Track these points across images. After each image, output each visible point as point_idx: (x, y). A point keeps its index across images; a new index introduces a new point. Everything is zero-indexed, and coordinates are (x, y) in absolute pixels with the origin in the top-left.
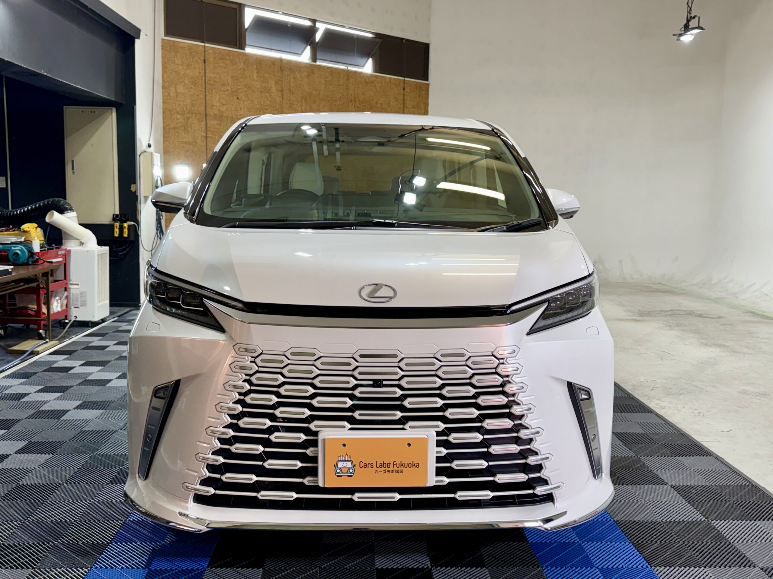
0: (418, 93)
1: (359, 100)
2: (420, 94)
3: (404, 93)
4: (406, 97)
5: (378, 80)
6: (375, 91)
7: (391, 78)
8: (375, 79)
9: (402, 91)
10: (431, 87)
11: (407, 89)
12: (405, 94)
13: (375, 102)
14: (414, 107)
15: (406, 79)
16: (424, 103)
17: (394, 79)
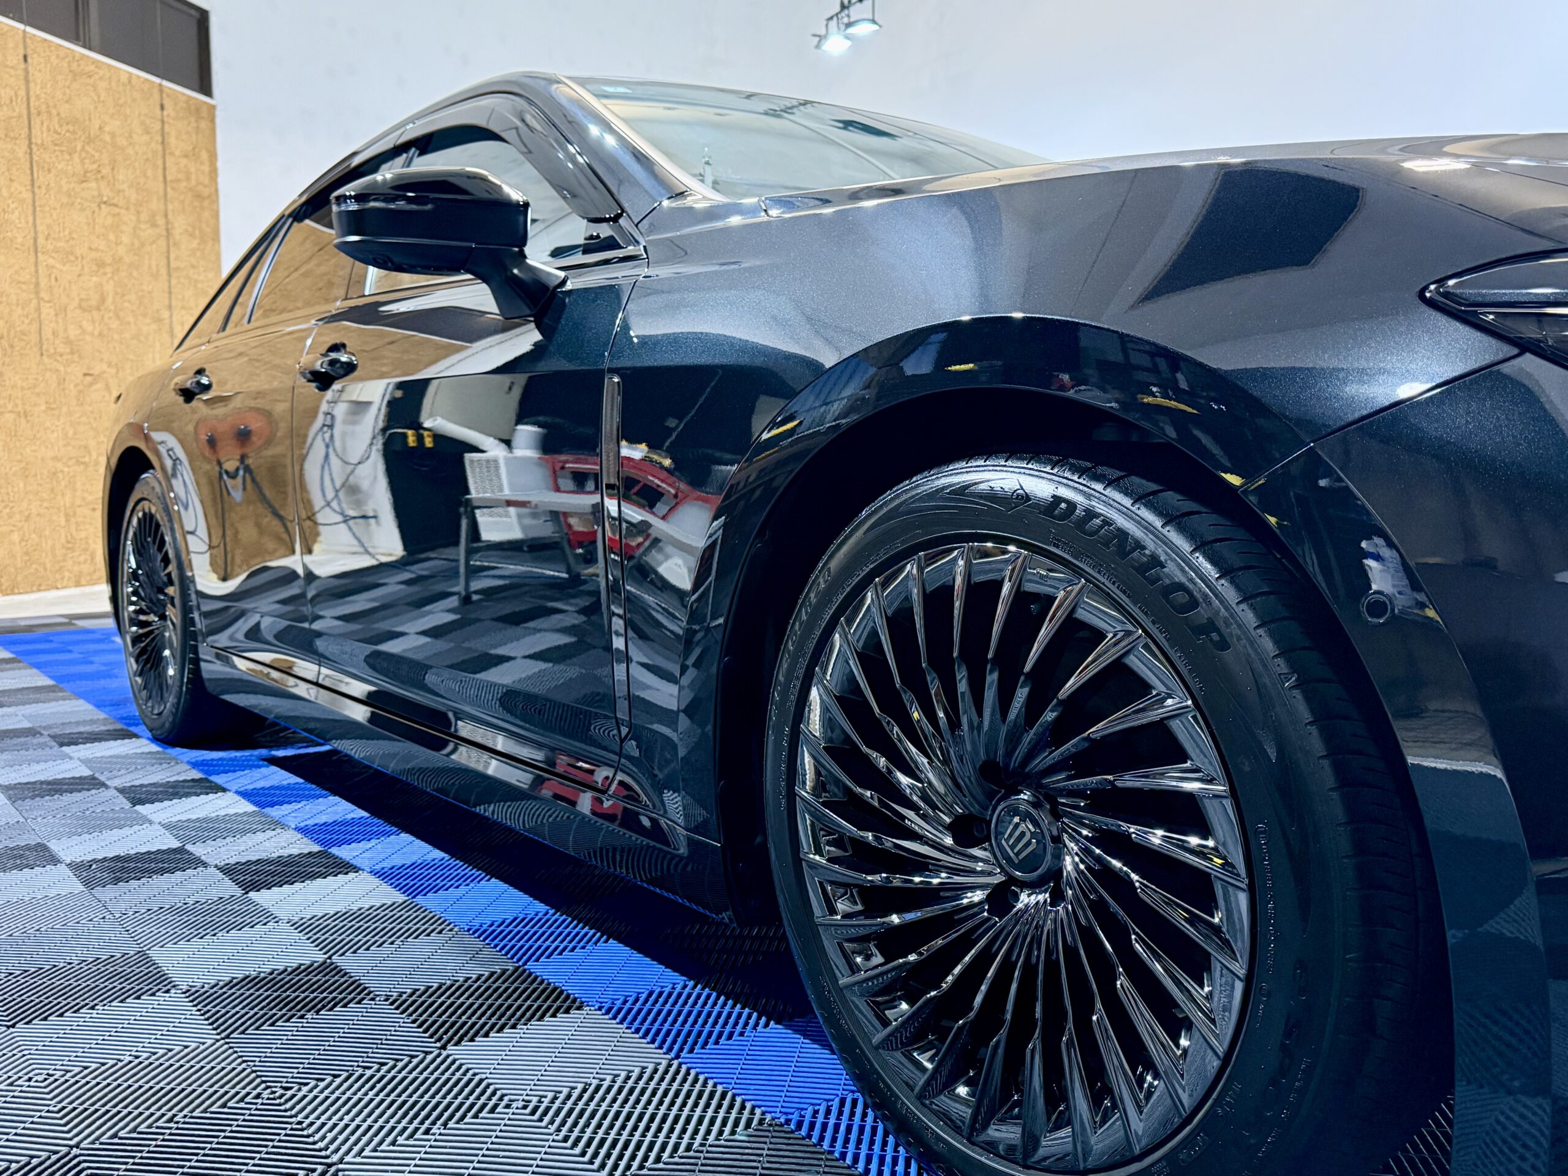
0: (194, 124)
1: (58, 114)
2: (198, 128)
3: (162, 116)
4: (167, 128)
5: (101, 73)
6: (96, 98)
7: (130, 74)
8: (93, 67)
9: (158, 111)
10: (218, 113)
11: (169, 110)
12: (166, 119)
13: (97, 127)
14: (186, 156)
15: (165, 83)
16: (208, 151)
17: (138, 77)
